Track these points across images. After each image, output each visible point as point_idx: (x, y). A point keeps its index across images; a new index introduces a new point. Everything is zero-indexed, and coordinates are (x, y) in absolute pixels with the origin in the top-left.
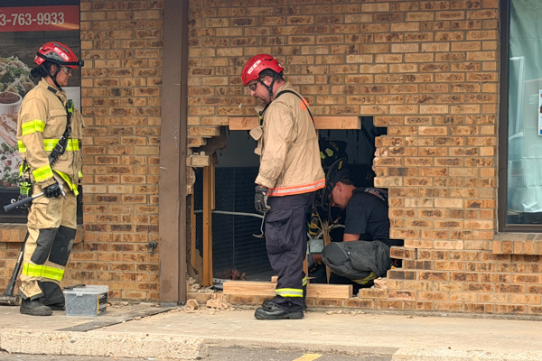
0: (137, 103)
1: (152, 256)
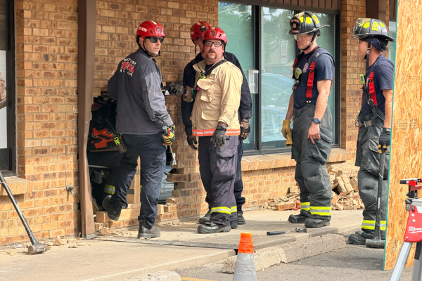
1: (68, 197)
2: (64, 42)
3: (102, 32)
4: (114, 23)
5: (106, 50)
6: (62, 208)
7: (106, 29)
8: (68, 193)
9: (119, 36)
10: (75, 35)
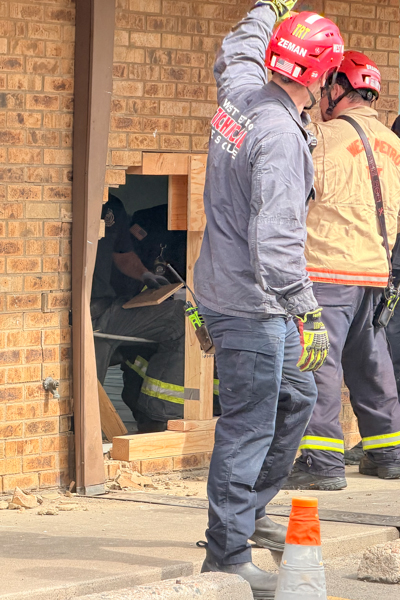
0: (29, 122)
1: (46, 405)
2: (43, 66)
3: (131, 46)
4: (158, 27)
5: (140, 86)
6: (32, 428)
7: (139, 38)
8: (47, 396)
9: (169, 54)
10: (68, 52)
